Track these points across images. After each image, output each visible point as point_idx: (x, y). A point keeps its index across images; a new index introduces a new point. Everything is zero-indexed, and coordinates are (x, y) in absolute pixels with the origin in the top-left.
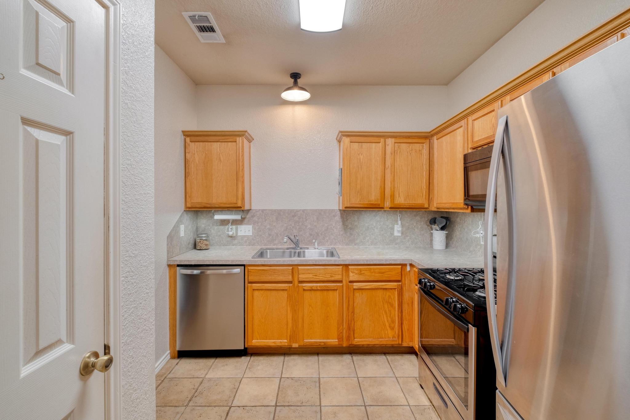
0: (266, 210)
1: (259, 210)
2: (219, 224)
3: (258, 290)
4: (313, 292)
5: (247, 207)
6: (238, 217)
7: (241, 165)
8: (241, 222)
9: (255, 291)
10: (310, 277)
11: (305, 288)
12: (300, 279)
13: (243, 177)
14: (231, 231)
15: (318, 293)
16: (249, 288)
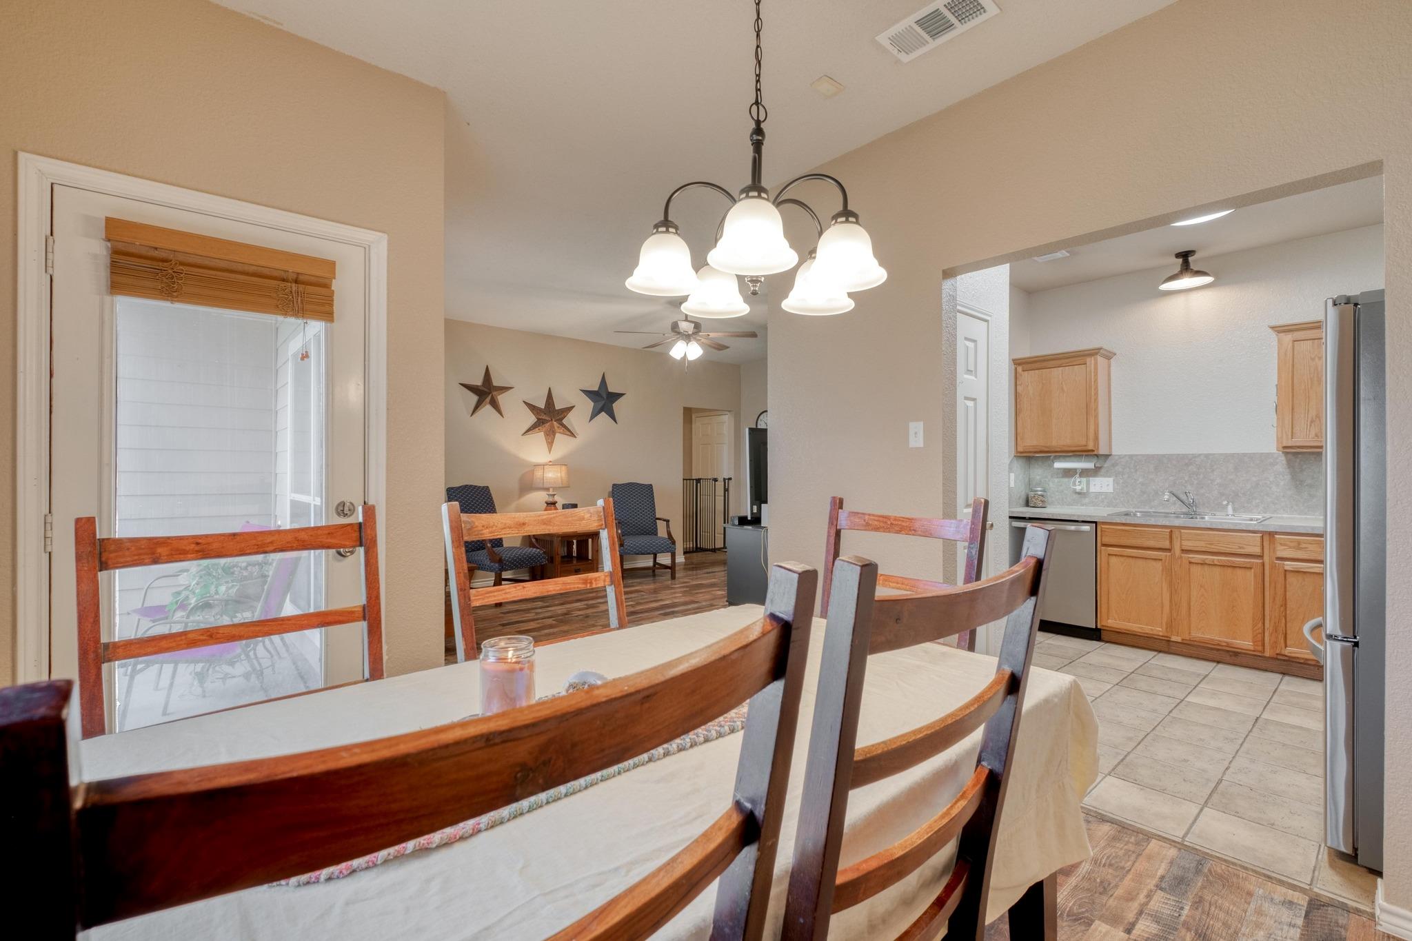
0: (1137, 455)
1: (1126, 455)
2: (1061, 475)
3: (1116, 555)
4: (1206, 568)
5: (1102, 451)
6: (1089, 465)
7: (1093, 394)
8: (1095, 472)
9: (1110, 557)
10: (1200, 545)
11: (1193, 560)
12: (1184, 548)
13: (1096, 409)
14: (1079, 485)
15: (1217, 570)
16: (1103, 553)
